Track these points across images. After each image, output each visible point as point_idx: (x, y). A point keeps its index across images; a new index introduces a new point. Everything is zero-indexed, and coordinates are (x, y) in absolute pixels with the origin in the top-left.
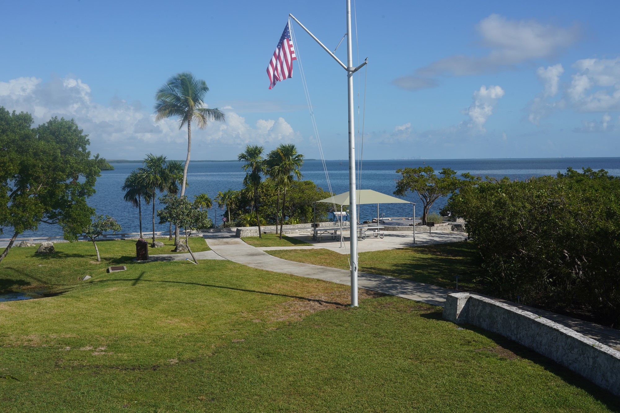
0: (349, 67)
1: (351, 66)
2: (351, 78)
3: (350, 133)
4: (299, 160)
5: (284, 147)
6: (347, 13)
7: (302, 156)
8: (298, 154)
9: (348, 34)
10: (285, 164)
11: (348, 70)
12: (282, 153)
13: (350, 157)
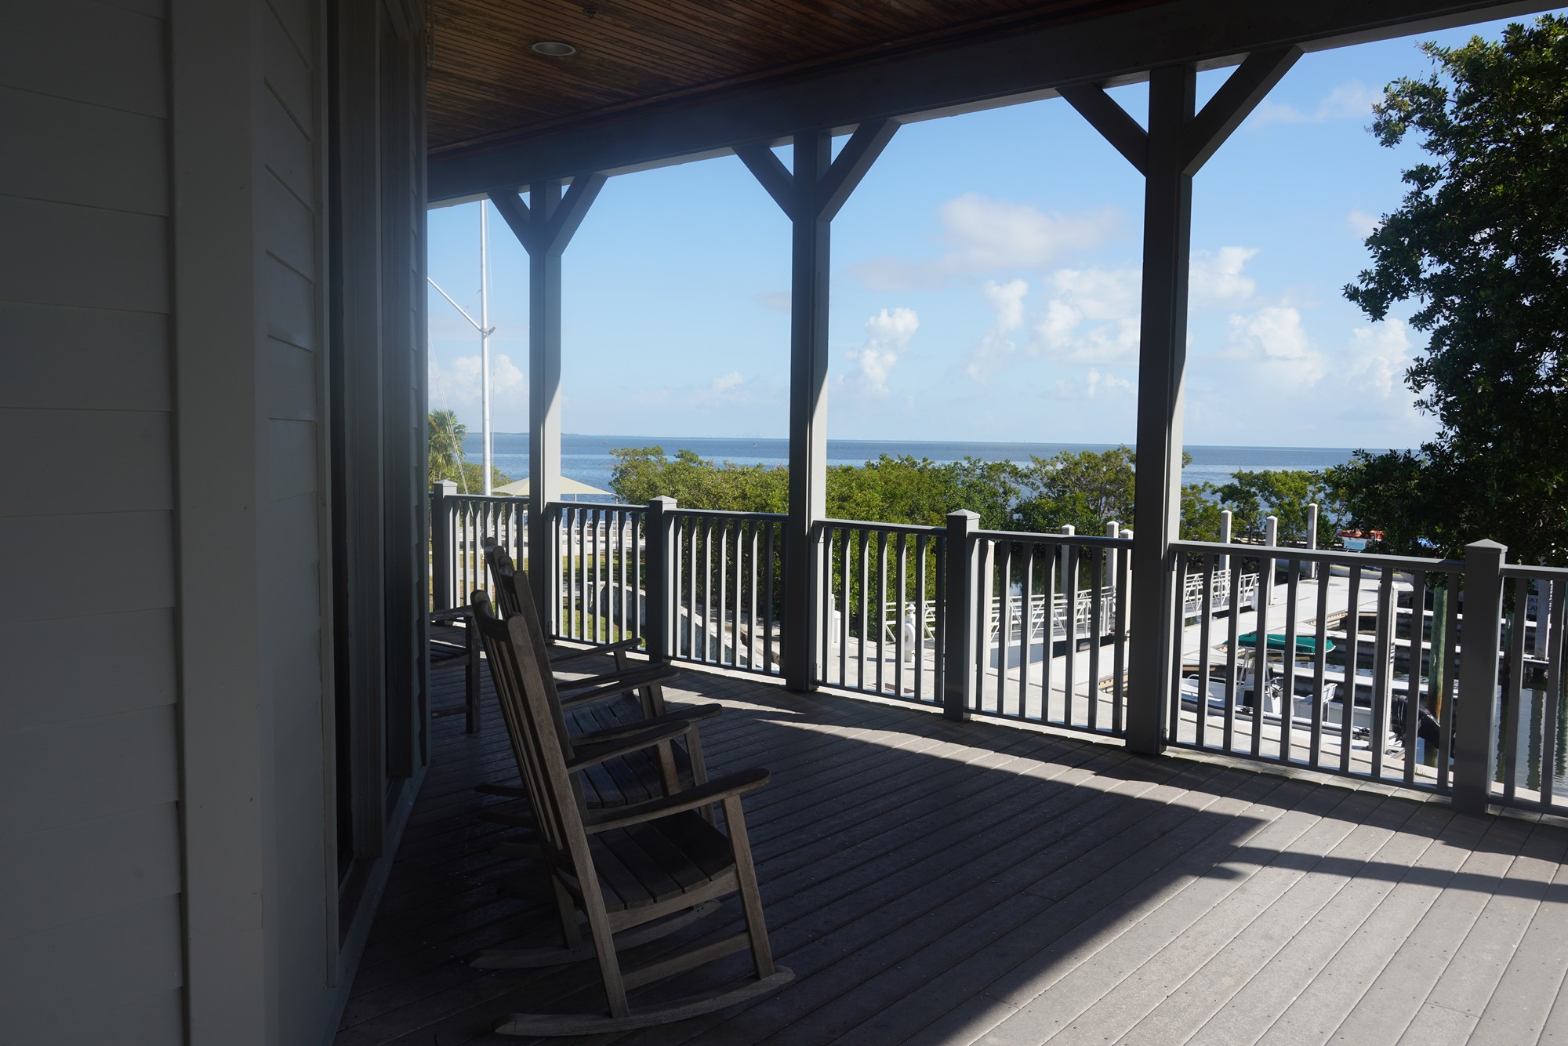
0: (482, 328)
1: (485, 326)
2: (486, 340)
3: (483, 402)
4: (460, 432)
5: (438, 413)
6: (482, 266)
7: (464, 427)
8: (458, 424)
9: (482, 290)
10: (439, 436)
11: (482, 330)
12: (435, 421)
13: (484, 430)
